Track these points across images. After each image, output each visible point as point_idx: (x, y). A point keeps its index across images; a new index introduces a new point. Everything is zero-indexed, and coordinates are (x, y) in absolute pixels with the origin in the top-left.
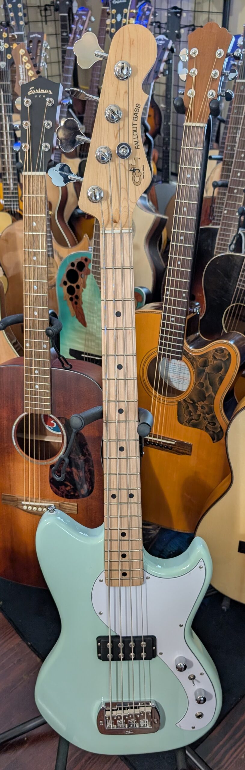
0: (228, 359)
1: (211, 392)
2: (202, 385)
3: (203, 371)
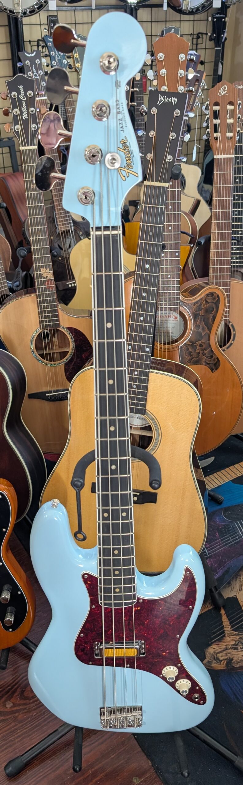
0: (217, 301)
1: (207, 331)
2: (198, 326)
3: (198, 315)
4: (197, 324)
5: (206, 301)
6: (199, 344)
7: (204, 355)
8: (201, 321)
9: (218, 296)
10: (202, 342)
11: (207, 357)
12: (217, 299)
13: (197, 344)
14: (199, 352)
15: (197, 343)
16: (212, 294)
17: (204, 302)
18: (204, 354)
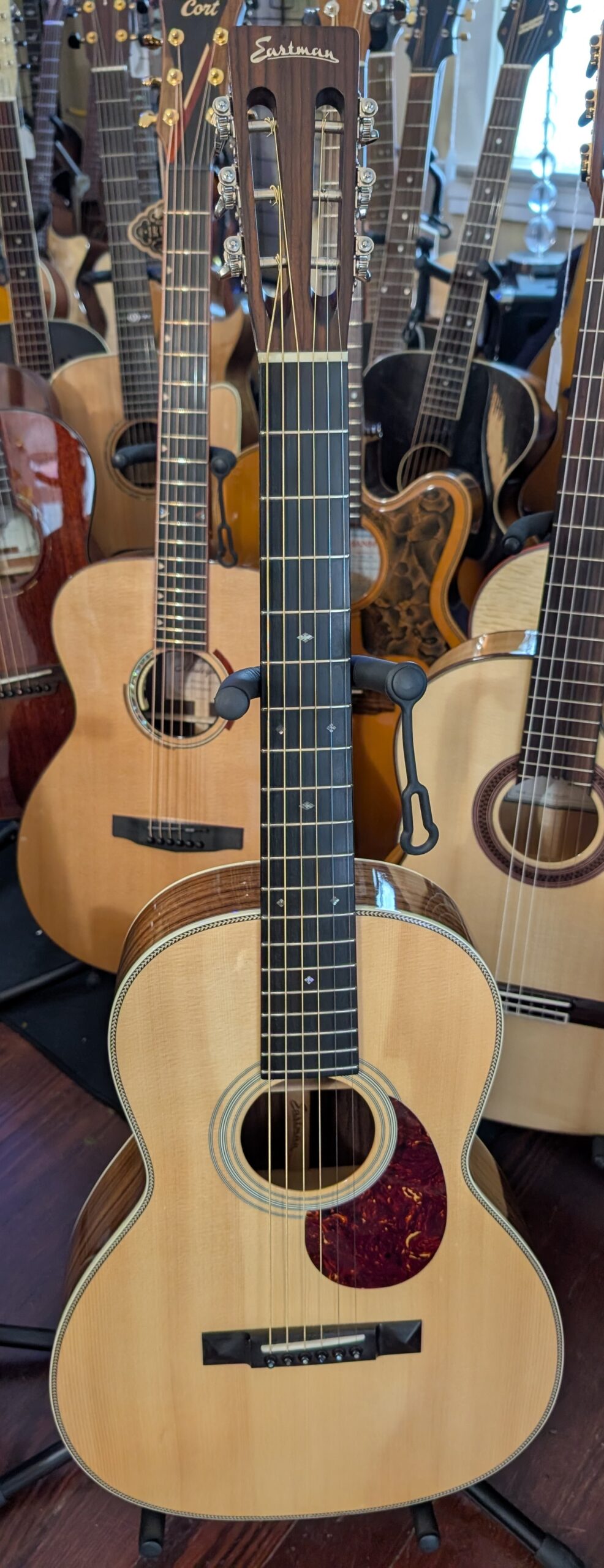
0: (447, 510)
1: (423, 578)
2: (404, 567)
3: (404, 539)
4: (403, 560)
5: (422, 509)
6: (405, 608)
7: (416, 635)
8: (410, 554)
9: (450, 499)
10: (413, 605)
11: (424, 640)
12: (447, 505)
13: (400, 607)
14: (405, 629)
15: (401, 604)
16: (436, 493)
17: (417, 510)
18: (416, 632)
